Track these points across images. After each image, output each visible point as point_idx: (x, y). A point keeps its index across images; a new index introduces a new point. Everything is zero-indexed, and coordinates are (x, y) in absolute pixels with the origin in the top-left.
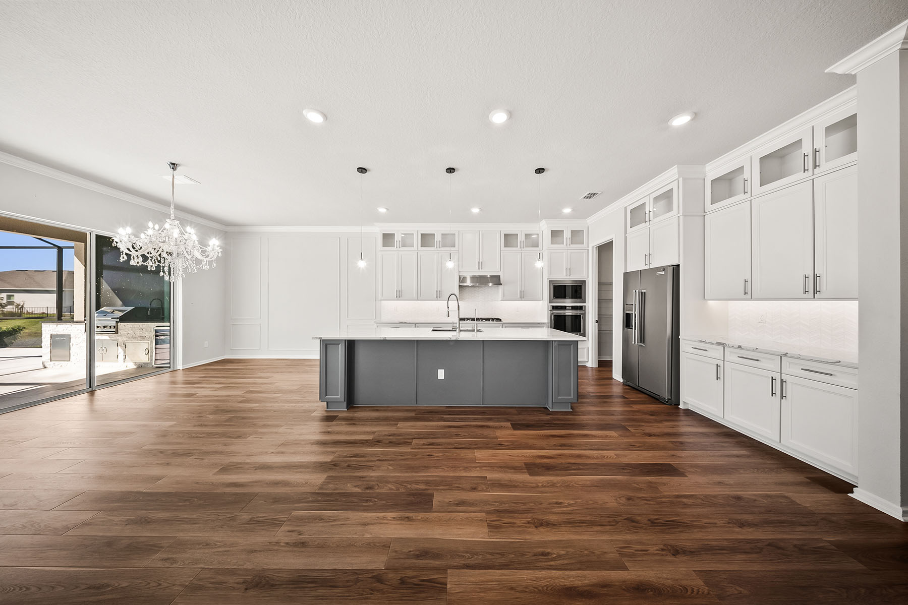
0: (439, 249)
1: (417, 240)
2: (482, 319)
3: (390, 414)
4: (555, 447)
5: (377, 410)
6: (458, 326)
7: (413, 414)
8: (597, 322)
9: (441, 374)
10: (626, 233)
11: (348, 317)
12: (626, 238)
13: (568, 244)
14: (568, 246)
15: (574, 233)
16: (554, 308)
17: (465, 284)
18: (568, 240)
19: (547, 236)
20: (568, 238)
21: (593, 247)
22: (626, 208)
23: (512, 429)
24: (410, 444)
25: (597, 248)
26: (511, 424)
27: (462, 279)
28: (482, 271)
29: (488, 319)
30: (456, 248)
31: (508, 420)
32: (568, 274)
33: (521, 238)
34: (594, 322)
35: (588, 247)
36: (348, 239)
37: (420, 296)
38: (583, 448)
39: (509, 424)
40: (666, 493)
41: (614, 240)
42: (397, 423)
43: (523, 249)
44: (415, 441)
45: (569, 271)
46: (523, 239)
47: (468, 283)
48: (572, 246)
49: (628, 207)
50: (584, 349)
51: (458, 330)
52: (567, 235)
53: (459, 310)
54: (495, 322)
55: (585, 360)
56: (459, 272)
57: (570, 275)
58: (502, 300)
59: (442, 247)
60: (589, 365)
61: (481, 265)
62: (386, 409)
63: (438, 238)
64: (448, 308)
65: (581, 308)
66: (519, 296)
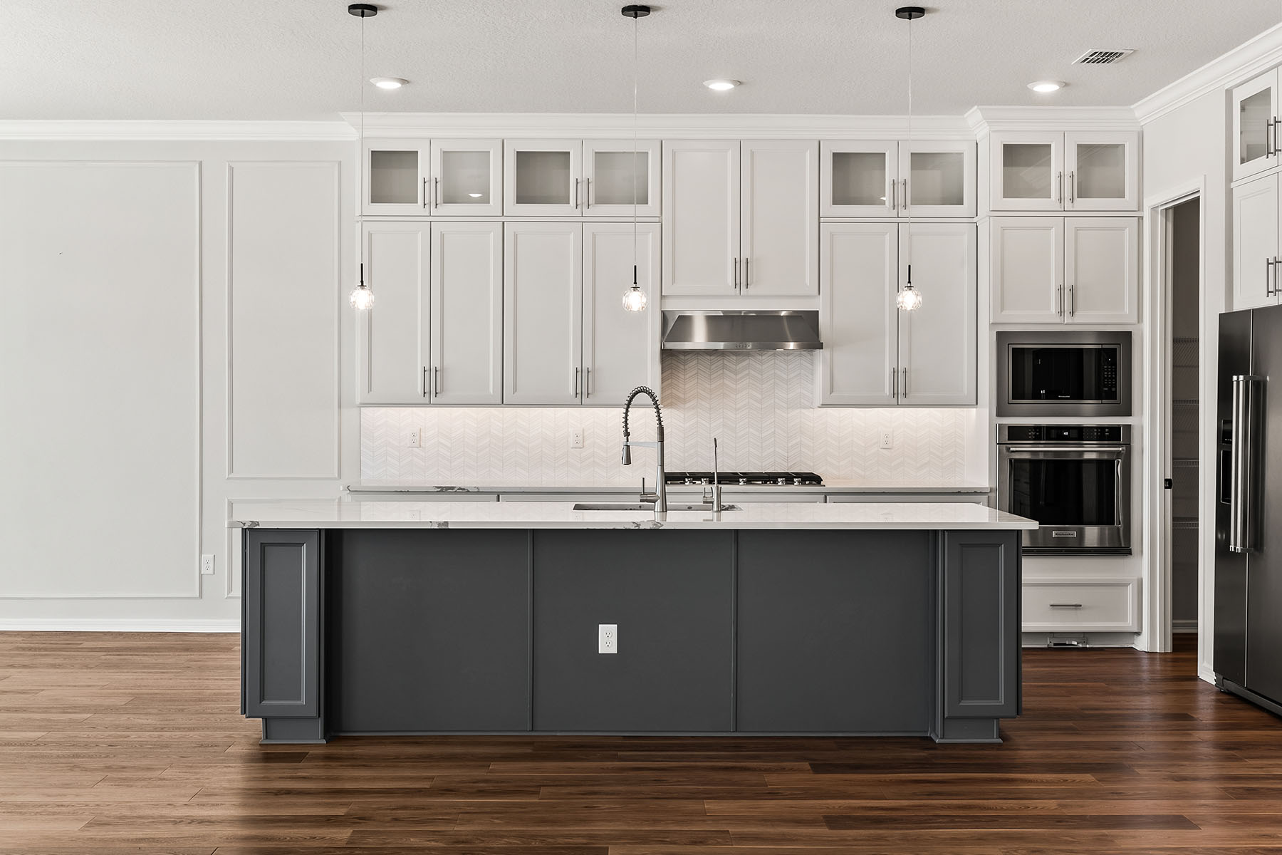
0: (586, 212)
1: (502, 178)
2: (751, 478)
3: (458, 750)
4: (913, 796)
5: (417, 743)
6: (659, 493)
7: (528, 750)
8: (1168, 484)
9: (608, 639)
10: (1229, 178)
11: (231, 470)
12: (1229, 193)
13: (1067, 194)
14: (1068, 205)
15: (1089, 154)
16: (1016, 433)
17: (687, 346)
18: (1067, 181)
19: (993, 167)
20: (1067, 173)
21: (1154, 209)
22: (1229, 93)
23: (811, 772)
24: (537, 793)
25: (1171, 213)
26: (810, 765)
27: (674, 326)
28: (748, 296)
29: (770, 478)
30: (652, 207)
31: (805, 759)
32: (1067, 307)
33: (897, 170)
34: (1159, 483)
35: (1140, 208)
36: (231, 169)
37: (515, 390)
38: (986, 797)
39: (806, 765)
40: (1122, 846)
41: (1201, 195)
42: (488, 763)
43: (903, 213)
44: (543, 790)
45: (1070, 297)
46: (905, 172)
47: (699, 338)
48: (1082, 203)
49: (1235, 91)
50: (1126, 585)
51: (658, 503)
52: (1063, 163)
53: (662, 440)
54: (796, 487)
55: (1129, 624)
56: (662, 297)
57: (1072, 313)
58: (824, 406)
59: (597, 202)
60: (1142, 644)
61: (744, 273)
62: (444, 741)
63: (581, 169)
64: (627, 434)
65: (1111, 434)
66: (888, 390)
